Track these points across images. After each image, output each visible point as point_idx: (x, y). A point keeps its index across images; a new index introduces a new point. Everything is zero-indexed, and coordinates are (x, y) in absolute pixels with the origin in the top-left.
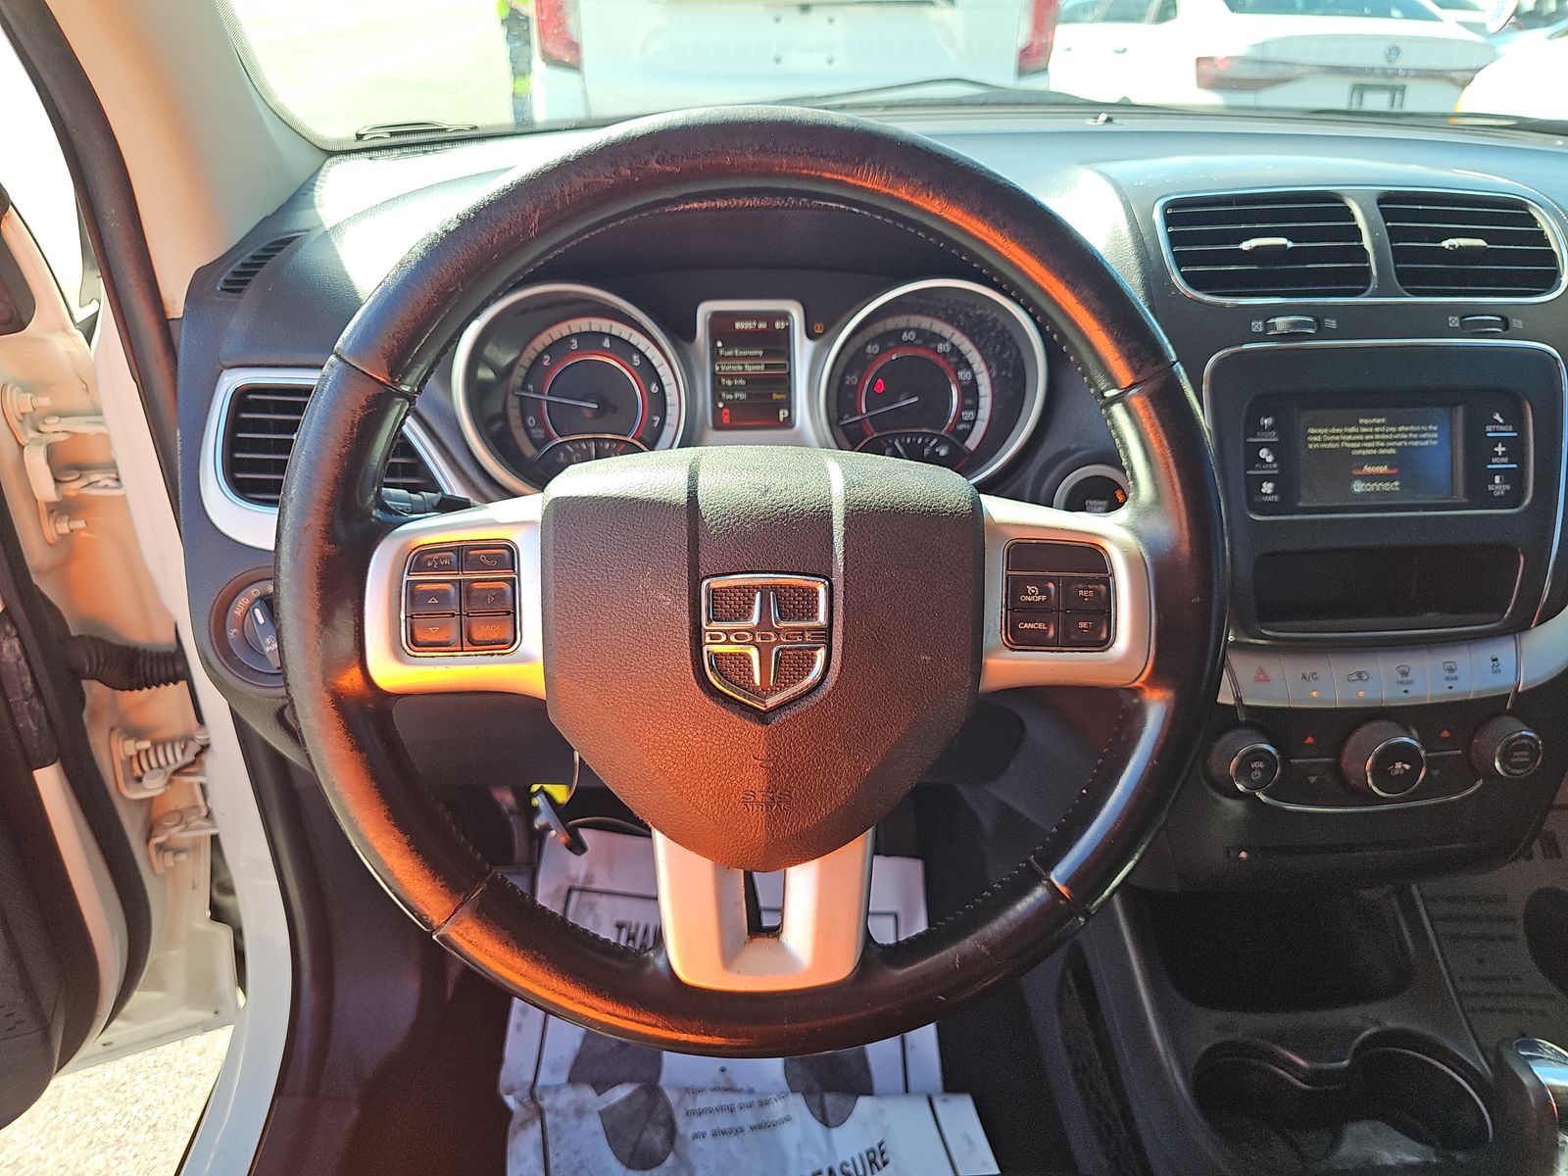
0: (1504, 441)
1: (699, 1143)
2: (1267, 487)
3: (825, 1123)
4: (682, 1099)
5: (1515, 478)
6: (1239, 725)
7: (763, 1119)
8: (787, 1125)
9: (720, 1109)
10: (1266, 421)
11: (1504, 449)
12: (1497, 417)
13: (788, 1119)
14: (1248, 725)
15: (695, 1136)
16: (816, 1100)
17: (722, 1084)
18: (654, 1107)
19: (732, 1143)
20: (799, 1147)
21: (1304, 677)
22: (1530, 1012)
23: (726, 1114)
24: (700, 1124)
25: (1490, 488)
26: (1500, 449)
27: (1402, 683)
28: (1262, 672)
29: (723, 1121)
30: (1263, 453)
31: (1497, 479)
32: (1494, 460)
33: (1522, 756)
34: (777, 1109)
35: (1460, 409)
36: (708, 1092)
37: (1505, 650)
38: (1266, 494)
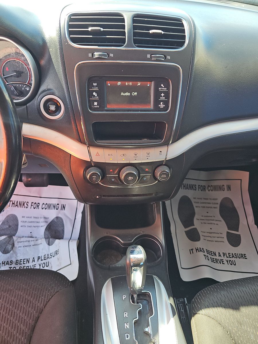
0: (164, 92)
1: (20, 248)
2: (96, 103)
3: (49, 244)
4: (17, 239)
5: (166, 103)
6: (92, 166)
7: (36, 243)
8: (41, 245)
9: (26, 241)
10: (95, 84)
11: (164, 95)
12: (162, 85)
13: (41, 244)
14: (94, 166)
15: (19, 247)
16: (48, 240)
17: (30, 236)
18: (10, 241)
19: (28, 248)
20: (42, 249)
21: (109, 155)
22: (214, 224)
23: (28, 242)
24: (21, 244)
25: (159, 106)
26: (163, 95)
27: (135, 157)
28: (98, 153)
29: (26, 244)
30: (94, 93)
31: (161, 103)
32: (161, 98)
33: (165, 176)
34: (39, 242)
35: (153, 83)
36: (24, 237)
37: (164, 149)
38: (95, 105)
